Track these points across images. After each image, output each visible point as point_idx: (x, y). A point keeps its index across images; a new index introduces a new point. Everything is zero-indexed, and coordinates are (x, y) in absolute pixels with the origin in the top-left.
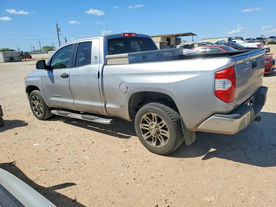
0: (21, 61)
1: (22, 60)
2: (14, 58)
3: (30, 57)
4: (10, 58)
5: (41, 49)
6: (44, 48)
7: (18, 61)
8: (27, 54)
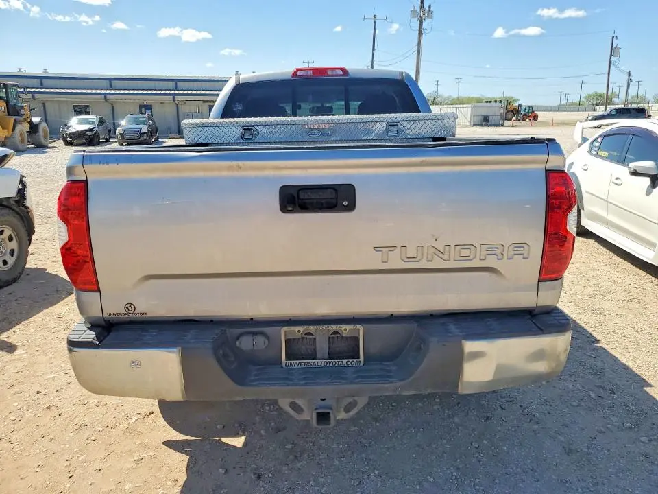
0: (502, 125)
1: (507, 123)
2: (491, 118)
3: (535, 118)
4: (481, 118)
5: (582, 99)
6: (588, 97)
7: (497, 125)
8: (529, 110)
